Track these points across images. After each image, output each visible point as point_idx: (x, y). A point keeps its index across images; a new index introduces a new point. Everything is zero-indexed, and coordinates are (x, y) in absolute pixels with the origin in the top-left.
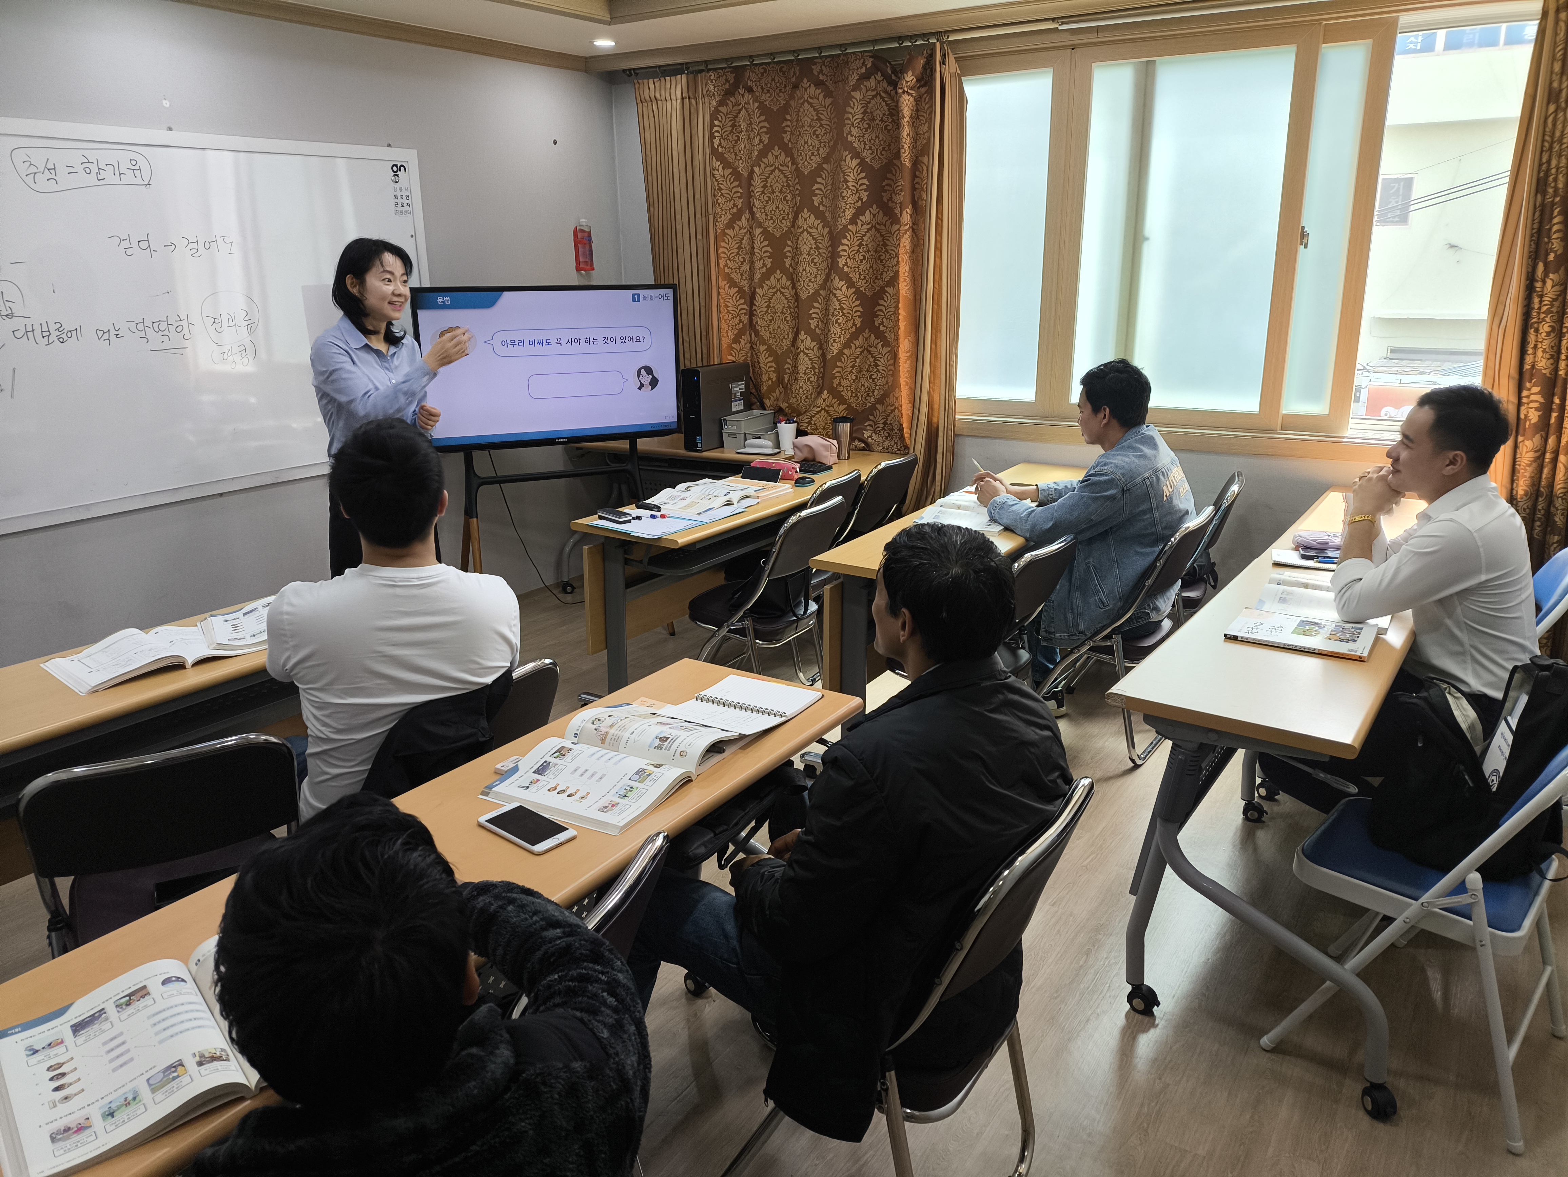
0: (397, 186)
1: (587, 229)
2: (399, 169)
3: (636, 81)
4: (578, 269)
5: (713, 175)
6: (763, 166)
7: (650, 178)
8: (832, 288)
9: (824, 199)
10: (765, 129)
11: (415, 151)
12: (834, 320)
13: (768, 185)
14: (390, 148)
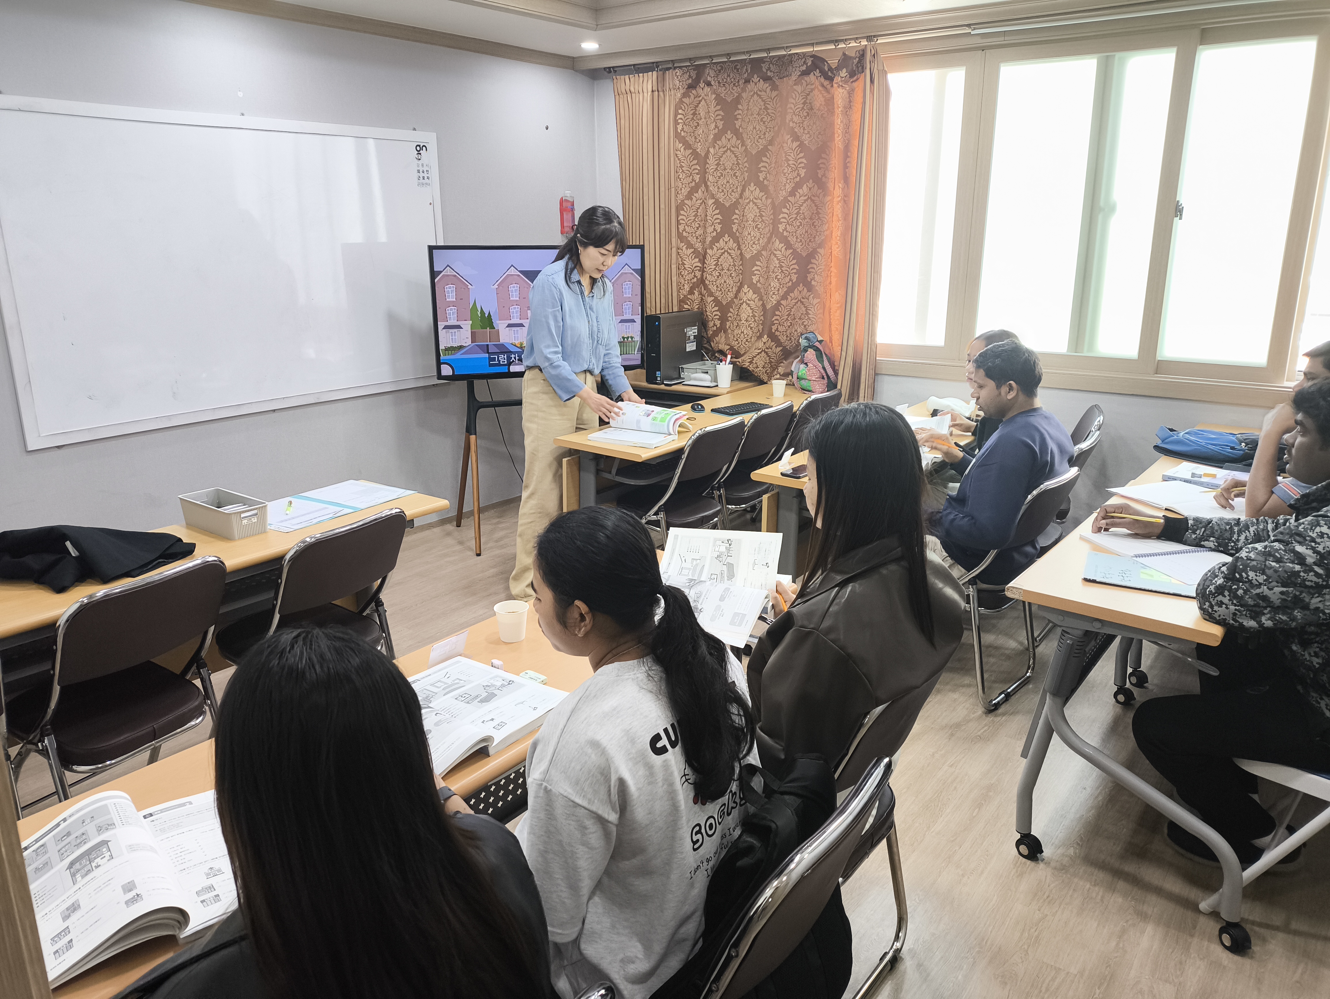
0: (420, 162)
1: (571, 200)
3: (614, 77)
4: (563, 231)
5: (676, 155)
6: (717, 147)
7: (623, 157)
8: (773, 249)
9: (768, 174)
10: (720, 117)
11: (434, 135)
12: (774, 276)
13: (721, 163)
14: (415, 131)
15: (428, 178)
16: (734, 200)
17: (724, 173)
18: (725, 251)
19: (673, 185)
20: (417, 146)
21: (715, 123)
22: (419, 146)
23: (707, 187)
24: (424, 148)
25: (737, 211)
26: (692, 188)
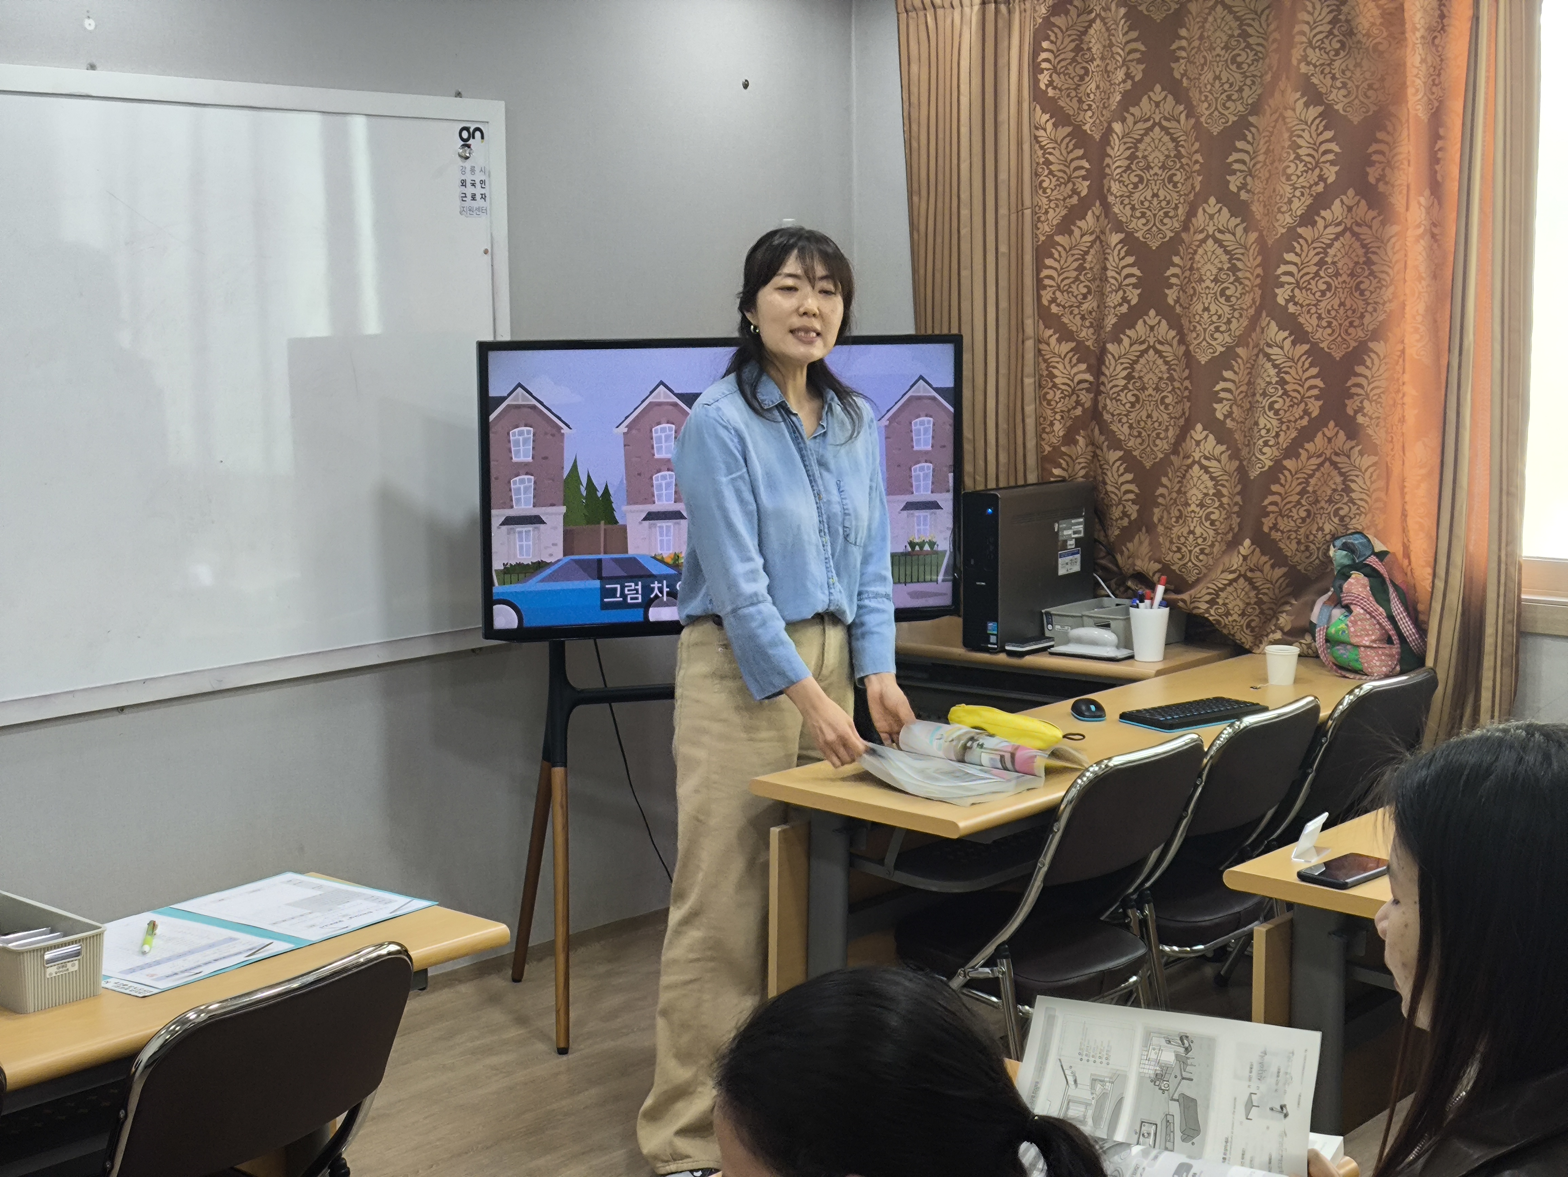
0: (468, 164)
2: (472, 136)
5: (1036, 137)
6: (1130, 120)
8: (1262, 343)
9: (1249, 179)
10: (1137, 55)
11: (502, 104)
12: (1266, 403)
13: (1140, 154)
14: (458, 99)
15: (483, 197)
16: (1170, 234)
17: (1146, 176)
18: (1149, 347)
19: (1027, 202)
20: (464, 129)
21: (1124, 69)
22: (467, 129)
23: (1106, 207)
24: (478, 134)
25: (1176, 260)
26: (1071, 209)
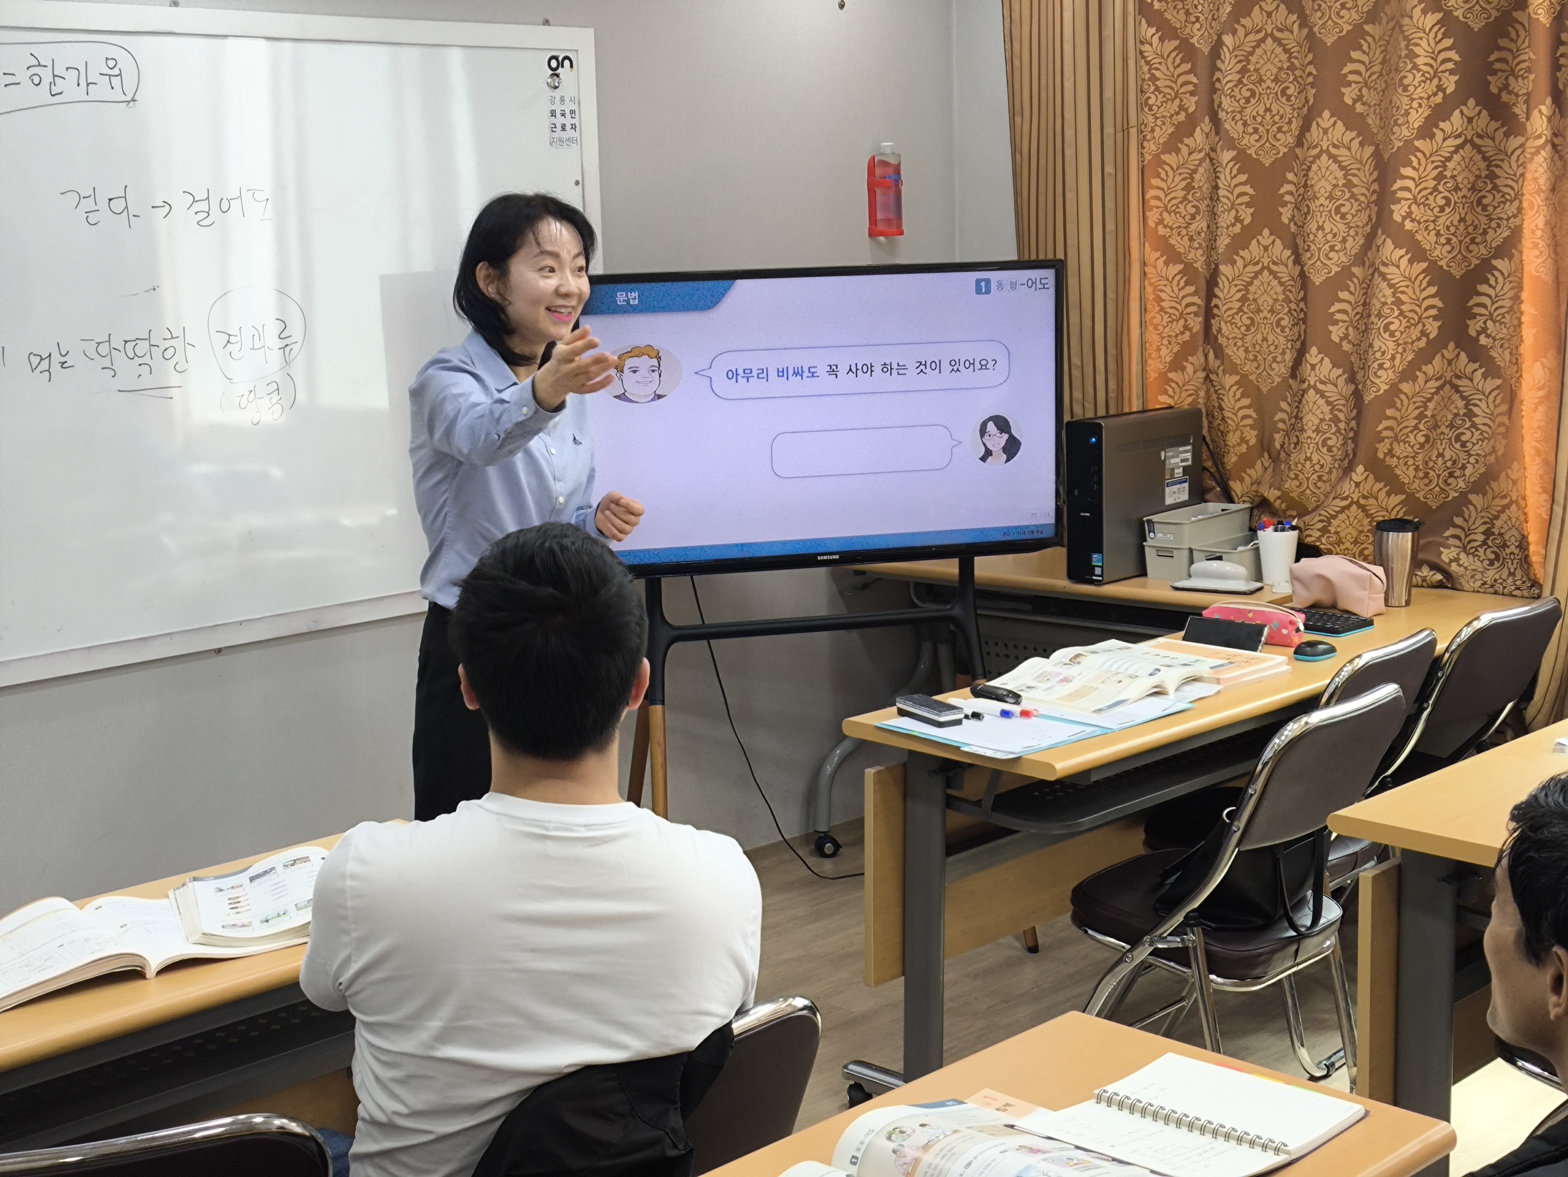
0: (557, 94)
1: (893, 161)
2: (561, 64)
4: (873, 234)
5: (1141, 52)
6: (1241, 32)
9: (1364, 90)
11: (591, 31)
13: (1251, 67)
14: (546, 27)
15: (573, 127)
16: (1283, 150)
17: (1258, 90)
18: (1263, 268)
19: (1133, 121)
22: (556, 58)
23: (1216, 122)
25: (1290, 176)
26: (1178, 126)
